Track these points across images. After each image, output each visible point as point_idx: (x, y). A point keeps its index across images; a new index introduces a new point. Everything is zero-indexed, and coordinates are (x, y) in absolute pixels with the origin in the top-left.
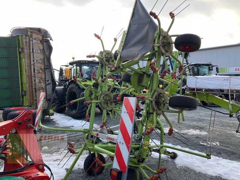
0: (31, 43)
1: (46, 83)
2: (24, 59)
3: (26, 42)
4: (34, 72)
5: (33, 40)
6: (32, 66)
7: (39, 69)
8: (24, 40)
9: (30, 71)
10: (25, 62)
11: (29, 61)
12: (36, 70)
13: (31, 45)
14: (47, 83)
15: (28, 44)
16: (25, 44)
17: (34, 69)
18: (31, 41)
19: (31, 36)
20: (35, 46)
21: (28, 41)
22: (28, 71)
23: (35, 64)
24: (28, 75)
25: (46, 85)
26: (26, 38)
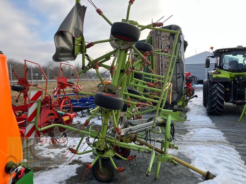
0: (160, 41)
1: (176, 76)
2: (154, 56)
3: (156, 41)
4: (162, 67)
5: (162, 38)
6: (160, 62)
7: (166, 64)
8: (155, 40)
9: (158, 66)
10: (155, 59)
11: (158, 58)
12: (163, 65)
13: (160, 43)
14: (178, 76)
15: (157, 42)
16: (155, 43)
17: (162, 64)
18: (160, 40)
19: (160, 35)
20: (163, 43)
21: (157, 40)
22: (157, 66)
23: (163, 60)
24: (157, 70)
25: (177, 78)
26: (156, 38)
